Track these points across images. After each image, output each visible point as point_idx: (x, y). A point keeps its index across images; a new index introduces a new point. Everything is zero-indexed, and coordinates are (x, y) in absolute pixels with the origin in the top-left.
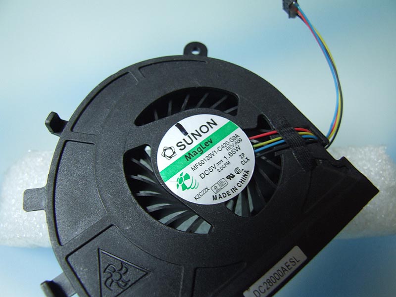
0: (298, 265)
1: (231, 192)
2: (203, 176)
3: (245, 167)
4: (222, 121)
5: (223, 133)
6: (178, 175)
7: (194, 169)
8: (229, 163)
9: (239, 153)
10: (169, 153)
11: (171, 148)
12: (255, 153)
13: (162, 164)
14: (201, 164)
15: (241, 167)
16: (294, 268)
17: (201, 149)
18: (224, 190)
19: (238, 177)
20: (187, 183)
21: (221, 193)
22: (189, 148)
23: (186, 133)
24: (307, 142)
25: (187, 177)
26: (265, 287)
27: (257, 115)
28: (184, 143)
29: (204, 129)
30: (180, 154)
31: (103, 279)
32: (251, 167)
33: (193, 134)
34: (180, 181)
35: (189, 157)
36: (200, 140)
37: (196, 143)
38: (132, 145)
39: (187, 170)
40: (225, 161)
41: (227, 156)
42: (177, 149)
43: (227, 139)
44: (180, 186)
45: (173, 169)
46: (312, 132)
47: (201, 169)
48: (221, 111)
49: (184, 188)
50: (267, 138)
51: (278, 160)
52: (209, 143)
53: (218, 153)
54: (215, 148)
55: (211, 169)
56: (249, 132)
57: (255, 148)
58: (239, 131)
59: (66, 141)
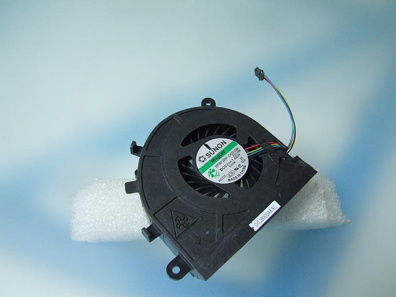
0: (276, 210)
1: (237, 177)
2: (222, 169)
3: (244, 164)
4: (229, 141)
5: (230, 147)
6: (208, 170)
7: (217, 166)
8: (235, 162)
9: (240, 157)
10: (202, 159)
11: (203, 157)
12: (248, 157)
13: (199, 165)
14: (220, 163)
15: (241, 164)
16: (274, 212)
17: (219, 156)
18: (234, 176)
19: (241, 169)
20: (214, 174)
21: (232, 177)
22: (213, 156)
23: (210, 149)
24: (276, 149)
25: (213, 171)
26: (260, 221)
27: (247, 137)
28: (210, 154)
29: (220, 146)
30: (208, 159)
31: (175, 224)
32: (247, 163)
33: (214, 149)
34: (210, 173)
35: (213, 161)
36: (218, 152)
37: (216, 153)
38: (182, 156)
39: (213, 167)
40: (233, 161)
41: (234, 159)
42: (206, 157)
43: (232, 150)
44: (210, 175)
45: (205, 168)
46: (279, 144)
47: (221, 166)
48: (227, 136)
49: (213, 176)
50: (254, 149)
51: (261, 160)
52: (223, 153)
53: (229, 158)
54: (226, 155)
55: (226, 166)
56: (244, 146)
57: (248, 155)
58: (239, 146)
59: (145, 156)
